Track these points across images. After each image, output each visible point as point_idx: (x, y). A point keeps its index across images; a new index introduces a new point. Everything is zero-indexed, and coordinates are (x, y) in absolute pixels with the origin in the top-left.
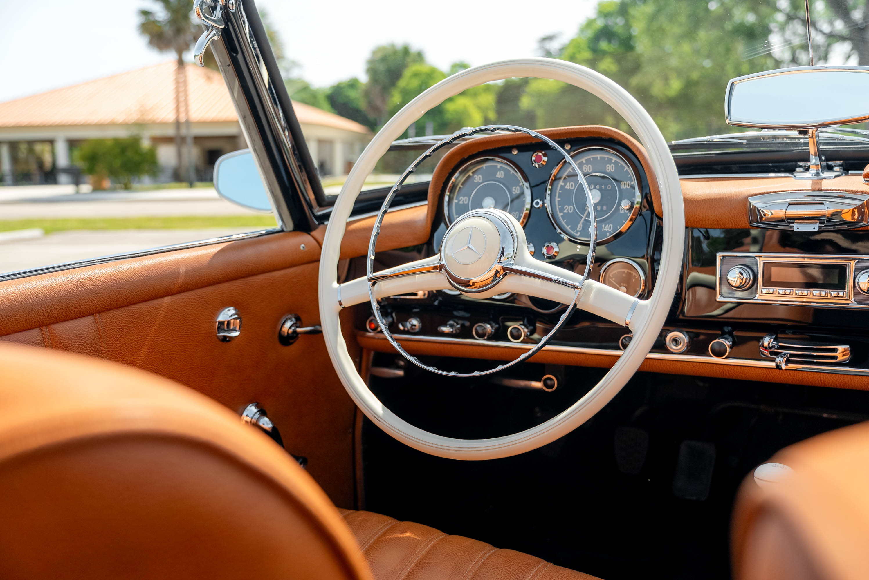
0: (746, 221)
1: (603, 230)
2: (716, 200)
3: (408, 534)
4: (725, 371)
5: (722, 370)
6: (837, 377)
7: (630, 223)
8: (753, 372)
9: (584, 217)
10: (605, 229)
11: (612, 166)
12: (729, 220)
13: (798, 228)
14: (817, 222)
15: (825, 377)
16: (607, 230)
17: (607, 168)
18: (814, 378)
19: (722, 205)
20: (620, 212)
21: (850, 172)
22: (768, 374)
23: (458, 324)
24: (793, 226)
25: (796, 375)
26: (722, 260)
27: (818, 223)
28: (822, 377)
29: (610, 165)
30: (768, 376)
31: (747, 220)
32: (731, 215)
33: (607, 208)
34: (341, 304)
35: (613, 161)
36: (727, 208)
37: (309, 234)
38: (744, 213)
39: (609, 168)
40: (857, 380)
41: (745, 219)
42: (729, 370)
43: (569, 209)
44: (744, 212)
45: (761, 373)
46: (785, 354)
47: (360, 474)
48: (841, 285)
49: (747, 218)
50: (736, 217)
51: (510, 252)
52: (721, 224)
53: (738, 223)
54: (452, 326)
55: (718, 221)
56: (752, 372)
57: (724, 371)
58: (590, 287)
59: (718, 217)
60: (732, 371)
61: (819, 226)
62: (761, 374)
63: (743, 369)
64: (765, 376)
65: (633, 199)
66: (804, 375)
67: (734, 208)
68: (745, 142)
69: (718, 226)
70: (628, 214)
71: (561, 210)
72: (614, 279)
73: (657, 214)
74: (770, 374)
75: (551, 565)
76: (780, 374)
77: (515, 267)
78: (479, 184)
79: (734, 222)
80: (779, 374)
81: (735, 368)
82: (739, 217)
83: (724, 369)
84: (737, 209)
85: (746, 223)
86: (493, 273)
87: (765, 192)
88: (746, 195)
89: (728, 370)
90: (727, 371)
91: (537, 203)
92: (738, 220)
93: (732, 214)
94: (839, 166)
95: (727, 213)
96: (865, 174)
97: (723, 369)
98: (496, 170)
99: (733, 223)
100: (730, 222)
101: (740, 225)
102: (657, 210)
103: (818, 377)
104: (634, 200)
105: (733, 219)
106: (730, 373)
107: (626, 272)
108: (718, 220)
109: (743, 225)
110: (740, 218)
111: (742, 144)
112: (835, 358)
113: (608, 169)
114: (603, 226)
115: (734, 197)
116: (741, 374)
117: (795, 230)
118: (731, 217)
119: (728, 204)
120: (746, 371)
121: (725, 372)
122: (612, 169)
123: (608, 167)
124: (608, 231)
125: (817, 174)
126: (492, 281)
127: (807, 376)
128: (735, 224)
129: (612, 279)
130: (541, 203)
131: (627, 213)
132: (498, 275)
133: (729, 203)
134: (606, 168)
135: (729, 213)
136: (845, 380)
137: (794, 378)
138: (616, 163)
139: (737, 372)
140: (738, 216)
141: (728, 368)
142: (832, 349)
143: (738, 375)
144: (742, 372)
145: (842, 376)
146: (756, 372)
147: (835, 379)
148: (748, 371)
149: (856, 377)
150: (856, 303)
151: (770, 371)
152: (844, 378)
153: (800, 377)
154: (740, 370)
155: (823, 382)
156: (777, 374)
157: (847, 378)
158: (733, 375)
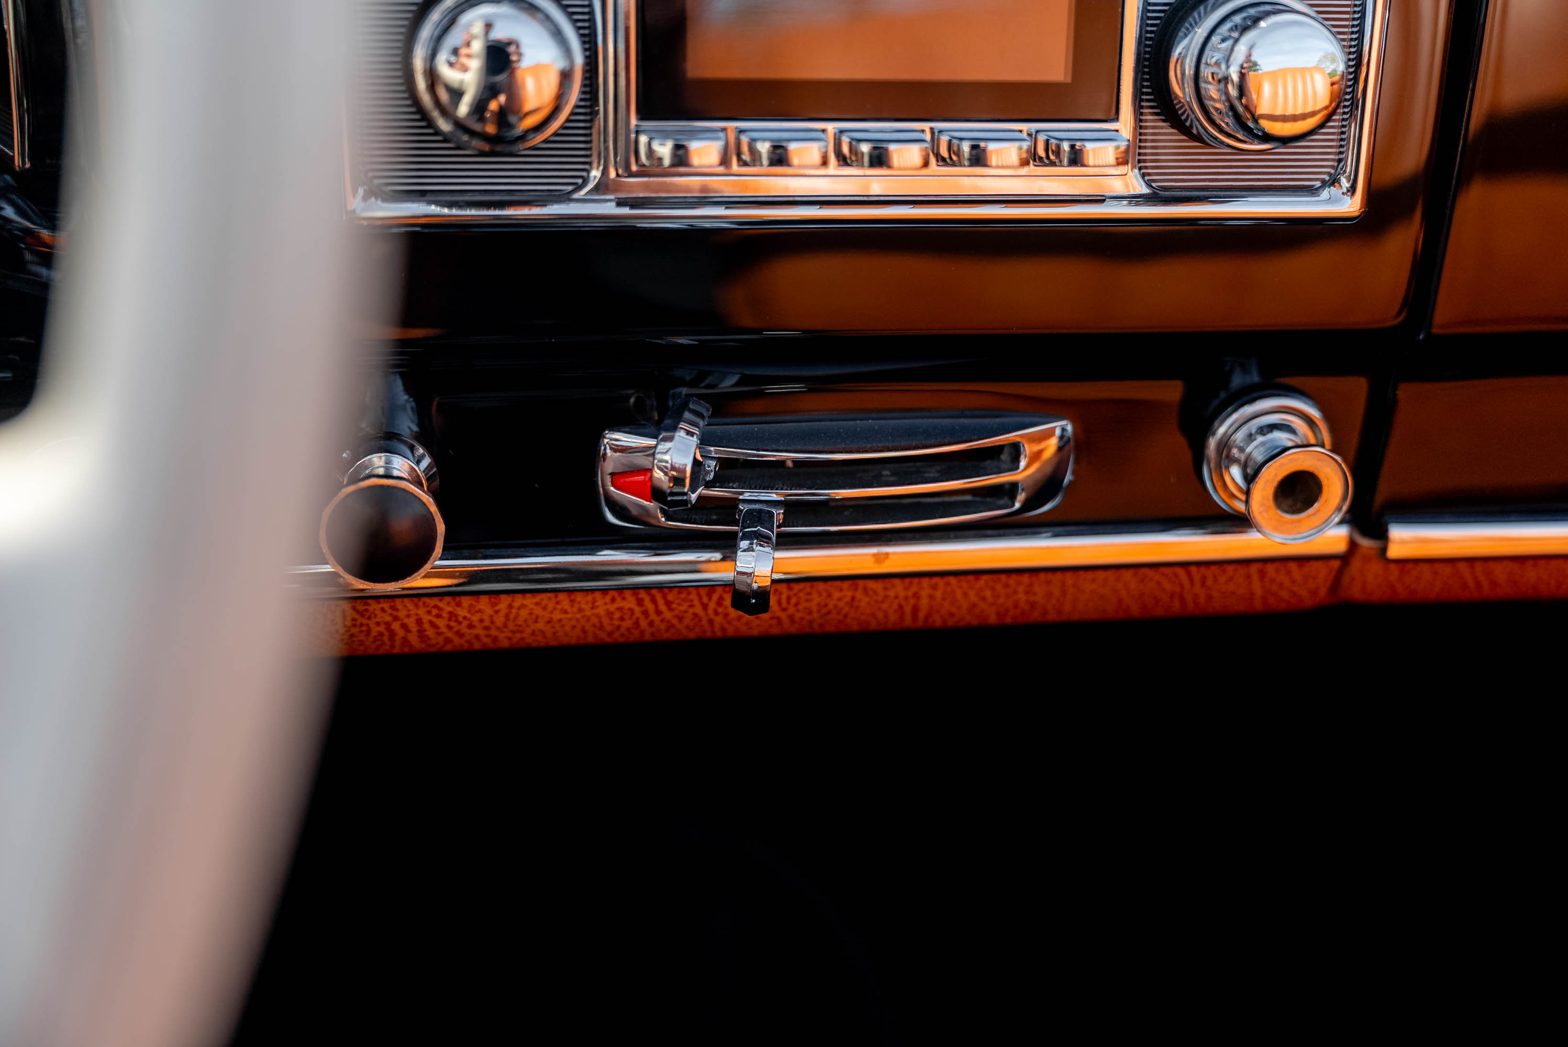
4: (404, 626)
5: (388, 625)
6: (999, 587)
8: (566, 612)
15: (938, 594)
18: (885, 606)
22: (645, 613)
28: (924, 593)
30: (644, 623)
40: (1088, 587)
42: (426, 618)
45: (610, 614)
56: (557, 616)
57: (396, 626)
60: (441, 623)
62: (605, 621)
63: (510, 607)
64: (628, 623)
66: (836, 595)
74: (658, 612)
76: (712, 605)
80: (705, 607)
81: (459, 605)
83: (396, 618)
89: (419, 622)
90: (414, 627)
97: (388, 619)
103: (906, 598)
106: (430, 632)
116: (494, 632)
120: (524, 613)
121: (401, 633)
127: (853, 598)
136: (1035, 594)
137: (783, 615)
139: (471, 626)
141: (422, 612)
142: (996, 451)
143: (477, 637)
144: (500, 620)
145: (1025, 579)
146: (580, 610)
147: (988, 593)
148: (538, 611)
149: (1090, 575)
150: (1145, 190)
151: (661, 602)
152: (1031, 585)
153: (813, 605)
154: (489, 611)
155: (922, 615)
156: (698, 610)
157: (1048, 583)
158: (448, 640)
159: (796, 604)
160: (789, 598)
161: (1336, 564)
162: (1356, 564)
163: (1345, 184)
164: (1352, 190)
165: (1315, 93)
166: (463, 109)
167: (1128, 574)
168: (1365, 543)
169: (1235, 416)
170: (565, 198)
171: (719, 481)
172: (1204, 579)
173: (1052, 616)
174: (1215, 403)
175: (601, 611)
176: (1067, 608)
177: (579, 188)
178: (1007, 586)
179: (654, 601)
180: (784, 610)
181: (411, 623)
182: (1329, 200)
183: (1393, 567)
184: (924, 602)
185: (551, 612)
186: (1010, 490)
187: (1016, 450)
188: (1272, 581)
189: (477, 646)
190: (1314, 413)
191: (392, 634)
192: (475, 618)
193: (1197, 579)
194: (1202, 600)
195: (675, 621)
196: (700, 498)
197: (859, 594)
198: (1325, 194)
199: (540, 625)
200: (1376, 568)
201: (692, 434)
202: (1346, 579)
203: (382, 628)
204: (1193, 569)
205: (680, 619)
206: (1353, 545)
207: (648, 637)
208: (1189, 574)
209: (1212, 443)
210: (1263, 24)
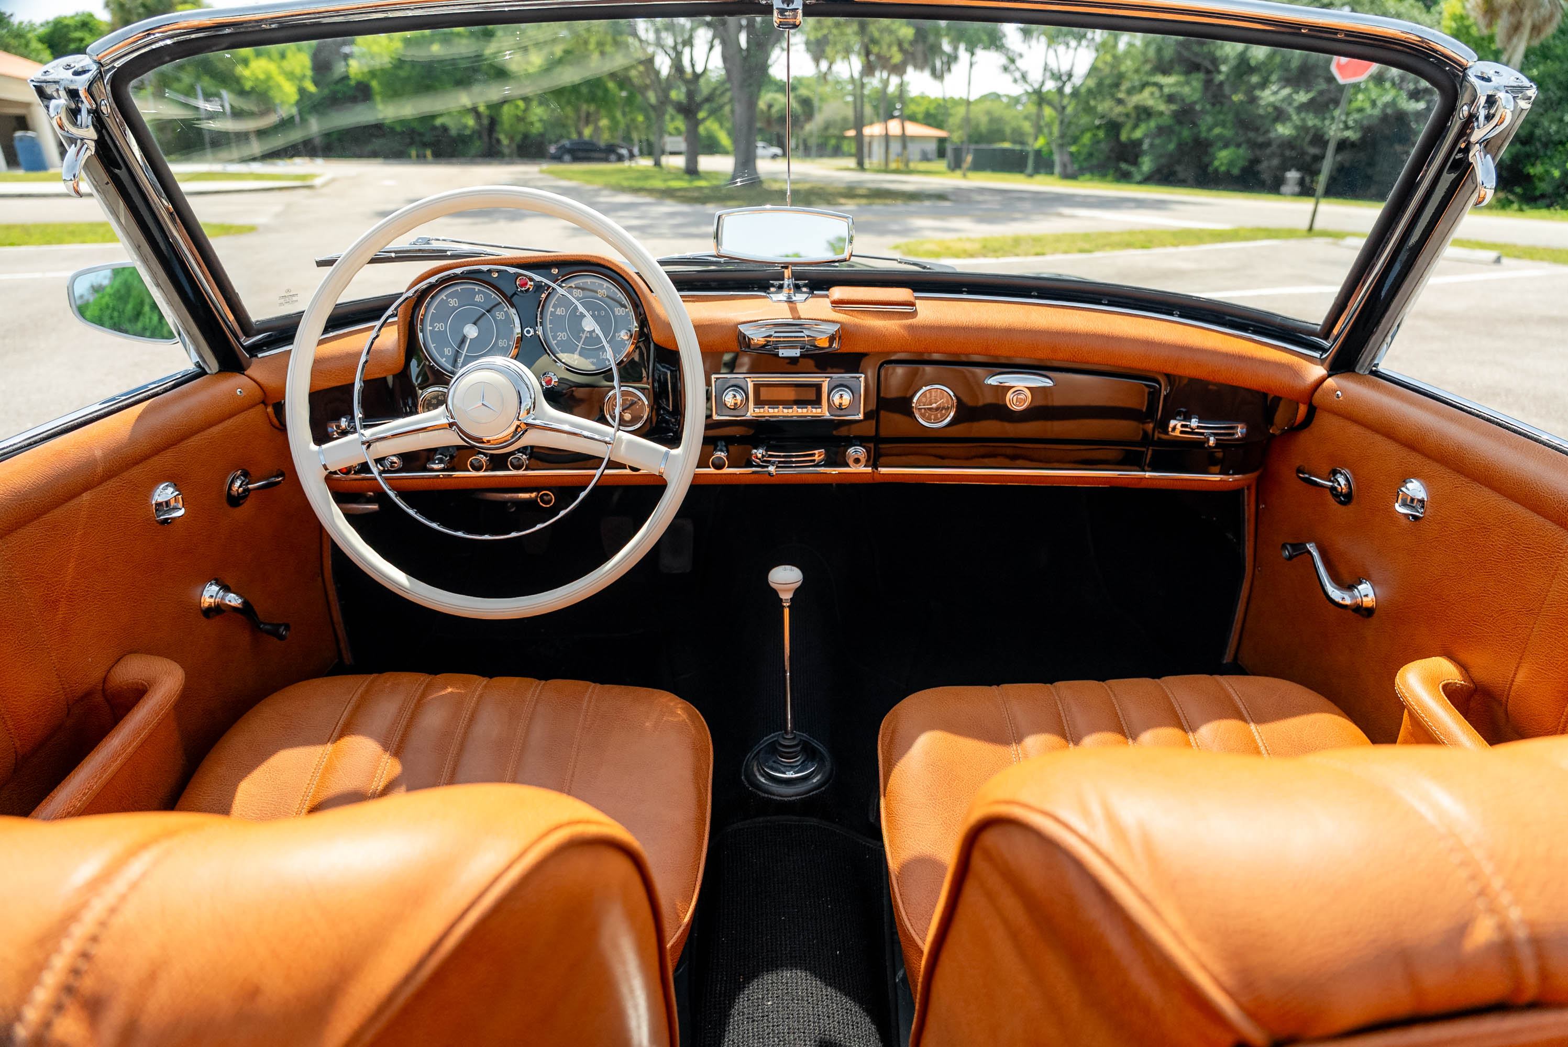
0: (736, 346)
1: (601, 358)
2: (708, 326)
3: (450, 690)
7: (632, 349)
8: (747, 478)
9: (580, 345)
10: (603, 357)
11: (604, 292)
12: (721, 345)
13: (782, 353)
14: (798, 348)
15: (804, 477)
17: (600, 293)
19: (714, 331)
21: (815, 292)
22: (761, 478)
23: (446, 457)
24: (778, 352)
26: (715, 382)
29: (602, 291)
34: (326, 469)
35: (604, 287)
36: (719, 334)
37: (243, 374)
38: (734, 339)
41: (735, 344)
42: (726, 477)
43: (562, 336)
46: (774, 462)
47: (337, 616)
48: (817, 402)
49: (737, 343)
50: (727, 342)
51: (527, 403)
52: (714, 348)
53: (729, 347)
54: (441, 461)
55: (711, 346)
56: (744, 478)
58: (620, 440)
59: (711, 343)
61: (800, 352)
62: (751, 479)
63: (739, 477)
64: (759, 480)
65: (631, 328)
66: (790, 477)
67: (725, 335)
69: (711, 350)
70: (628, 344)
71: (555, 338)
75: (598, 685)
77: (537, 422)
78: (455, 309)
81: (732, 476)
83: (722, 478)
84: (728, 335)
85: (736, 348)
86: (513, 428)
87: (752, 321)
88: (736, 323)
91: (528, 332)
92: (729, 345)
93: (724, 340)
94: (805, 286)
95: (719, 339)
98: (474, 293)
99: (724, 347)
100: (722, 347)
101: (731, 349)
103: (800, 478)
105: (725, 344)
106: (727, 479)
107: (629, 399)
109: (733, 349)
110: (731, 343)
112: (814, 461)
114: (600, 353)
115: (724, 324)
117: (780, 354)
118: (722, 342)
119: (719, 331)
120: (741, 478)
121: (723, 480)
122: (604, 295)
125: (789, 297)
126: (512, 437)
128: (726, 348)
130: (532, 332)
131: (627, 339)
132: (519, 429)
134: (598, 293)
135: (721, 339)
136: (820, 478)
137: (782, 480)
138: (609, 290)
140: (729, 342)
142: (814, 454)
143: (738, 480)
149: (832, 475)
150: (830, 415)
153: (785, 478)
155: (804, 481)
156: (767, 478)
160: (781, 477)
161: (870, 475)
162: (875, 474)
163: (861, 414)
168: (873, 471)
169: (848, 448)
170: (746, 416)
171: (768, 457)
172: (849, 476)
173: (826, 482)
174: (844, 447)
176: (830, 481)
183: (879, 475)
188: (860, 477)
189: (734, 483)
190: (861, 449)
192: (734, 478)
193: (845, 476)
194: (847, 480)
195: (764, 480)
196: (766, 460)
198: (858, 416)
199: (745, 481)
201: (763, 450)
202: (872, 477)
204: (847, 474)
207: (760, 483)
209: (845, 453)
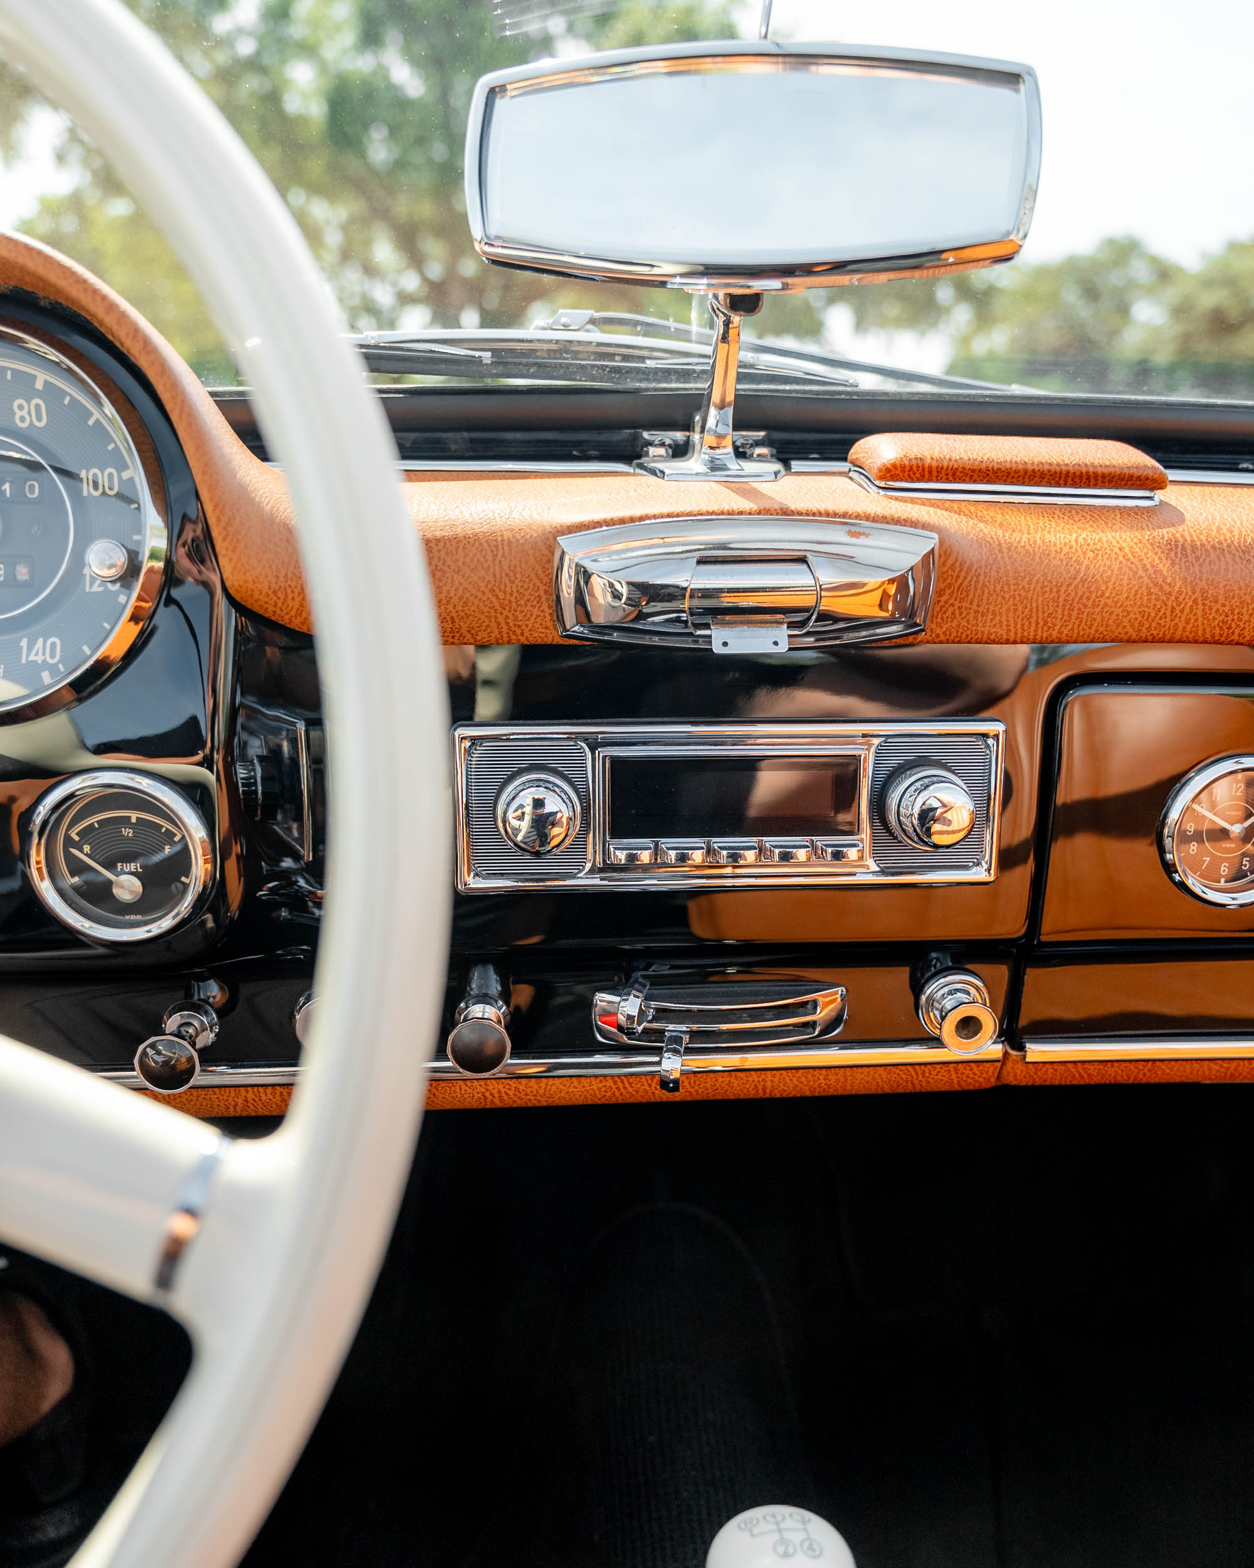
0: (548, 618)
1: (24, 661)
2: (441, 544)
4: (491, 1094)
5: (483, 1093)
6: (809, 1076)
7: (135, 630)
8: (576, 1088)
10: (32, 658)
11: (37, 406)
12: (489, 618)
13: (725, 644)
14: (782, 623)
15: (776, 1079)
16: (39, 659)
17: (18, 414)
18: (747, 1086)
19: (464, 563)
20: (87, 590)
22: (618, 1088)
24: (710, 637)
25: (697, 1083)
26: (468, 751)
27: (785, 626)
28: (768, 1079)
29: (29, 403)
30: (617, 1094)
31: (550, 614)
32: (498, 598)
33: (32, 573)
35: (39, 385)
36: (483, 573)
38: (542, 593)
39: (25, 413)
40: (859, 1076)
41: (543, 611)
42: (503, 1091)
44: (542, 588)
45: (599, 1089)
49: (550, 607)
50: (514, 605)
52: (464, 631)
53: (520, 626)
55: (452, 618)
56: (571, 1089)
57: (487, 1094)
59: (455, 606)
60: (511, 1093)
61: (790, 636)
62: (597, 1092)
63: (547, 1085)
64: (609, 1094)
65: (136, 538)
66: (720, 1080)
67: (507, 575)
68: (487, 356)
69: (453, 637)
70: (122, 599)
72: (87, 848)
73: (237, 597)
74: (625, 1088)
79: (507, 624)
80: (650, 1085)
82: (526, 605)
83: (487, 1090)
84: (519, 575)
85: (547, 628)
87: (612, 519)
88: (548, 529)
89: (499, 1092)
90: (497, 1095)
92: (520, 617)
93: (501, 595)
95: (483, 593)
96: (884, 465)
97: (483, 1090)
99: (503, 624)
100: (493, 624)
101: (527, 633)
102: (236, 584)
103: (759, 1082)
104: (139, 542)
105: (506, 613)
106: (505, 1097)
107: (134, 820)
108: (455, 615)
109: (535, 634)
110: (529, 608)
111: (479, 362)
112: (810, 1026)
113: (22, 419)
114: (24, 643)
115: (502, 536)
116: (538, 1098)
117: (717, 649)
118: (497, 605)
119: (486, 561)
120: (554, 1088)
121: (490, 1097)
122: (39, 419)
123: (21, 407)
124: (44, 661)
125: (720, 472)
127: (730, 1081)
128: (509, 628)
129: (82, 851)
131: (116, 594)
133: (490, 558)
134: (15, 414)
135: (492, 590)
138: (51, 393)
139: (526, 1095)
140: (522, 602)
141: (501, 1087)
142: (804, 1004)
143: (530, 1100)
144: (541, 1091)
145: (824, 1072)
146: (584, 1087)
147: (804, 1080)
148: (562, 1087)
149: (860, 1070)
150: (878, 869)
151: (626, 1082)
152: (828, 1075)
153: (708, 1085)
154: (536, 1087)
155: (768, 1091)
156: (647, 1087)
157: (837, 1074)
158: (514, 1102)
159: (699, 1085)
160: (695, 1081)
161: (999, 1065)
162: (1009, 1065)
163: (985, 866)
164: (989, 870)
165: (963, 819)
166: (519, 838)
167: (881, 1070)
168: (1013, 1053)
169: (937, 984)
170: (574, 877)
171: (655, 1019)
172: (923, 1073)
173: (840, 1092)
174: (928, 975)
175: (595, 1087)
176: (849, 1088)
177: (580, 871)
178: (813, 1075)
179: (622, 1082)
180: (693, 1087)
181: (495, 1092)
182: (975, 874)
183: (1030, 1066)
184: (769, 1084)
185: (568, 1088)
186: (813, 1025)
187: (815, 1003)
188: (963, 1074)
189: (530, 1105)
190: (979, 984)
191: (486, 1098)
192: (528, 1091)
193: (920, 1072)
194: (924, 1084)
195: (634, 1093)
196: (644, 1029)
197: (733, 1080)
198: (974, 869)
199: (563, 1094)
200: (1020, 1067)
201: (638, 997)
202: (1005, 1073)
203: (480, 1095)
204: (917, 1067)
205: (637, 1092)
206: (1006, 1054)
207: (620, 1101)
208: (915, 1070)
209: (923, 998)
210: (932, 788)
